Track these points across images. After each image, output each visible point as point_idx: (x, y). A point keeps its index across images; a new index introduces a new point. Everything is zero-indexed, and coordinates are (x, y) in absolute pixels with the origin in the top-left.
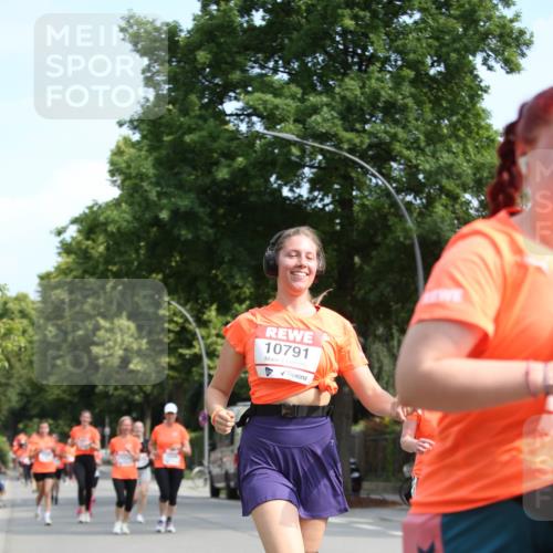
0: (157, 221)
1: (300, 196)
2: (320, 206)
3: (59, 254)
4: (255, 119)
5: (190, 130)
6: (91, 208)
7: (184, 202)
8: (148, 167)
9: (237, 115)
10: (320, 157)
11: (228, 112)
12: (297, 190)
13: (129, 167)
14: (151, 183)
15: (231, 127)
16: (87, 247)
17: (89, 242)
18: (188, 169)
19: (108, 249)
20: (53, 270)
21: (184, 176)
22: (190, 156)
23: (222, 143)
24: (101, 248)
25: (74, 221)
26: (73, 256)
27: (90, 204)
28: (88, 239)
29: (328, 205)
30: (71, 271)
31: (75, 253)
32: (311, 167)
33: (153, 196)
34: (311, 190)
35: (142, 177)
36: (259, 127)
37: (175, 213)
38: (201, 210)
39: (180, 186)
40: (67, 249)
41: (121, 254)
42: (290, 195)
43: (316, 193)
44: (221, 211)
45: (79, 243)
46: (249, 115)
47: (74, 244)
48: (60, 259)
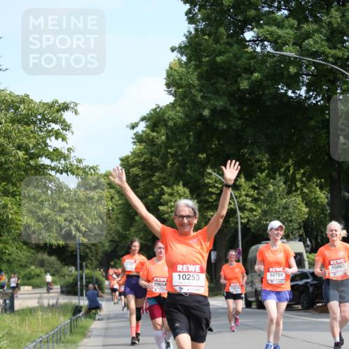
0: (201, 118)
1: (300, 95)
2: (314, 102)
3: (134, 143)
4: (266, 43)
5: (221, 53)
6: (155, 110)
7: (220, 103)
8: (194, 79)
9: (253, 41)
10: (313, 68)
11: (248, 39)
12: (298, 92)
13: (181, 79)
14: (197, 90)
15: (250, 49)
16: (154, 137)
17: (155, 134)
18: (221, 80)
19: (168, 138)
20: (130, 154)
21: (220, 85)
22: (222, 71)
23: (243, 61)
24: (163, 138)
25: (143, 119)
26: (144, 144)
27: (154, 107)
28: (153, 131)
29: (320, 101)
30: (143, 154)
31: (145, 142)
32: (307, 75)
33: (199, 99)
34: (307, 92)
35: (190, 86)
36: (269, 49)
37: (214, 111)
38: (232, 108)
39: (217, 92)
40: (139, 139)
41: (177, 141)
42: (293, 95)
43: (311, 93)
44: (245, 109)
45: (147, 135)
46: (262, 41)
47: (144, 135)
48: (134, 147)
